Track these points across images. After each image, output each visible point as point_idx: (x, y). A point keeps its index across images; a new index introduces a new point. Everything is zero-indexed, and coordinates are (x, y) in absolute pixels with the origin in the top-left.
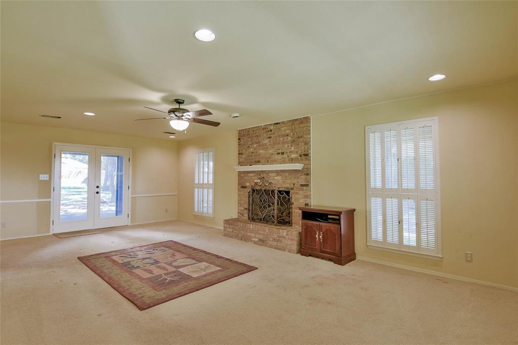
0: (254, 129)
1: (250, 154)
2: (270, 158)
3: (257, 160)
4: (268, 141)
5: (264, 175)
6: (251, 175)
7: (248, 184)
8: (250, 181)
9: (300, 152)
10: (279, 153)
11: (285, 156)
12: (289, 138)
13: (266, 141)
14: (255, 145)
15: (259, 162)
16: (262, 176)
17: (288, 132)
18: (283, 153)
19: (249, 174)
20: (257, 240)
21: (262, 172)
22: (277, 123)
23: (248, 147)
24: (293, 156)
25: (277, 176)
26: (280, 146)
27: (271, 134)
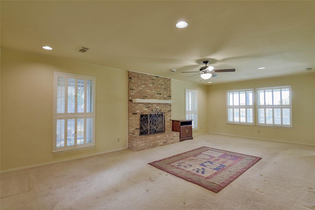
0: (142, 75)
1: (140, 91)
2: (153, 95)
3: (145, 95)
4: (152, 85)
5: (150, 105)
6: (141, 105)
7: (138, 111)
8: (140, 110)
9: (168, 95)
10: (158, 94)
11: (161, 96)
12: (163, 87)
13: (151, 85)
14: (143, 86)
15: (146, 97)
16: (148, 106)
17: (163, 83)
18: (160, 94)
19: (139, 105)
20: (162, 143)
21: (149, 103)
22: (157, 77)
23: (138, 86)
24: (165, 96)
25: (157, 106)
26: (159, 90)
27: (154, 82)
